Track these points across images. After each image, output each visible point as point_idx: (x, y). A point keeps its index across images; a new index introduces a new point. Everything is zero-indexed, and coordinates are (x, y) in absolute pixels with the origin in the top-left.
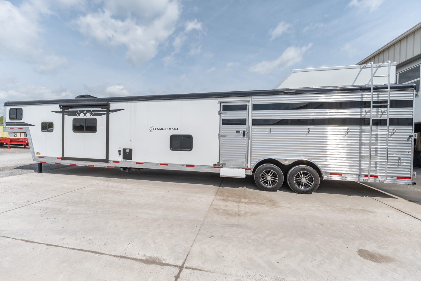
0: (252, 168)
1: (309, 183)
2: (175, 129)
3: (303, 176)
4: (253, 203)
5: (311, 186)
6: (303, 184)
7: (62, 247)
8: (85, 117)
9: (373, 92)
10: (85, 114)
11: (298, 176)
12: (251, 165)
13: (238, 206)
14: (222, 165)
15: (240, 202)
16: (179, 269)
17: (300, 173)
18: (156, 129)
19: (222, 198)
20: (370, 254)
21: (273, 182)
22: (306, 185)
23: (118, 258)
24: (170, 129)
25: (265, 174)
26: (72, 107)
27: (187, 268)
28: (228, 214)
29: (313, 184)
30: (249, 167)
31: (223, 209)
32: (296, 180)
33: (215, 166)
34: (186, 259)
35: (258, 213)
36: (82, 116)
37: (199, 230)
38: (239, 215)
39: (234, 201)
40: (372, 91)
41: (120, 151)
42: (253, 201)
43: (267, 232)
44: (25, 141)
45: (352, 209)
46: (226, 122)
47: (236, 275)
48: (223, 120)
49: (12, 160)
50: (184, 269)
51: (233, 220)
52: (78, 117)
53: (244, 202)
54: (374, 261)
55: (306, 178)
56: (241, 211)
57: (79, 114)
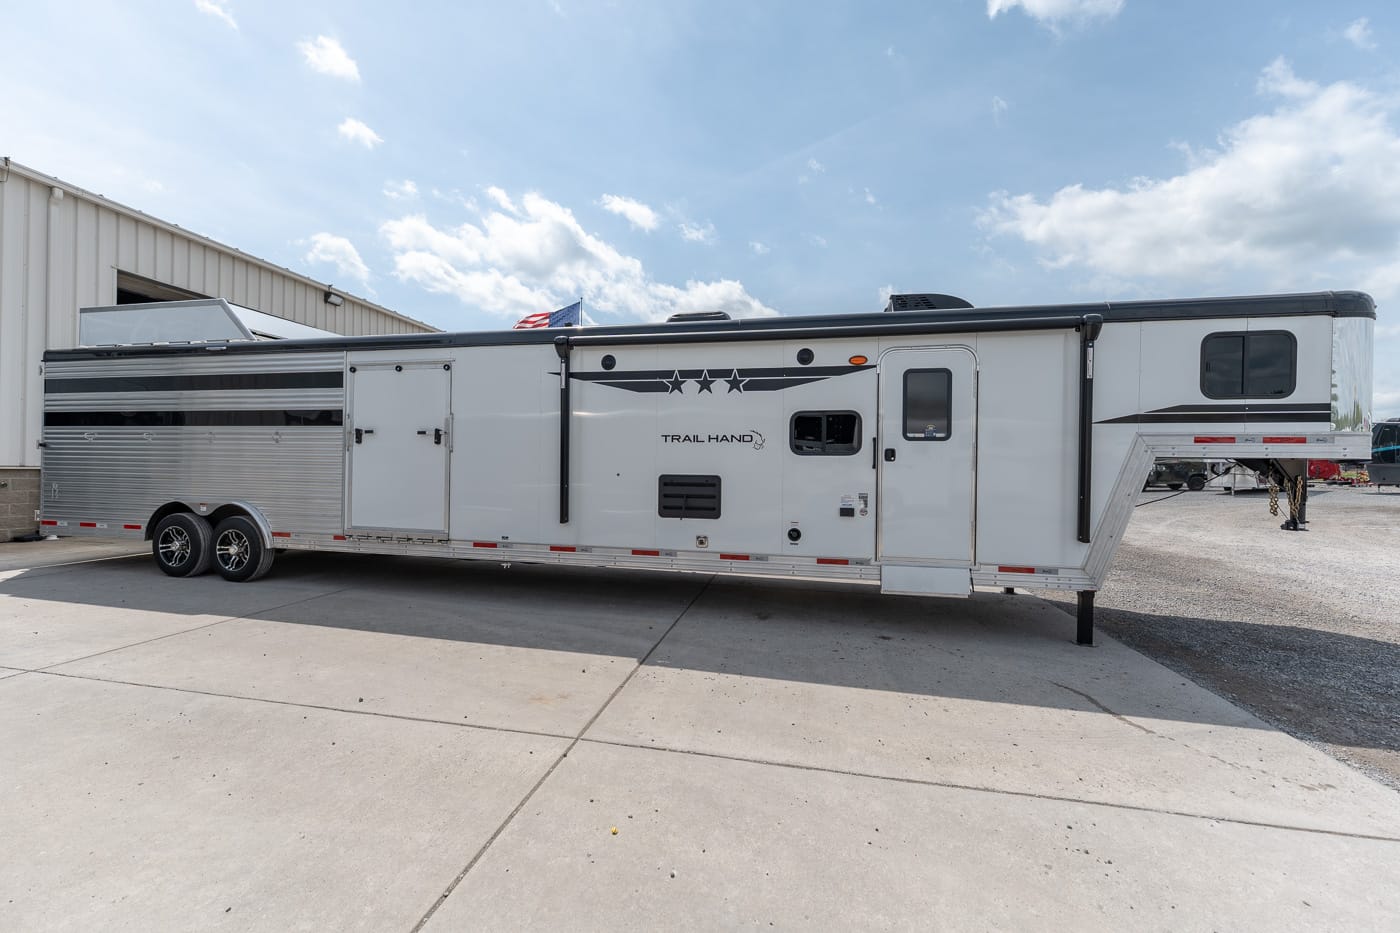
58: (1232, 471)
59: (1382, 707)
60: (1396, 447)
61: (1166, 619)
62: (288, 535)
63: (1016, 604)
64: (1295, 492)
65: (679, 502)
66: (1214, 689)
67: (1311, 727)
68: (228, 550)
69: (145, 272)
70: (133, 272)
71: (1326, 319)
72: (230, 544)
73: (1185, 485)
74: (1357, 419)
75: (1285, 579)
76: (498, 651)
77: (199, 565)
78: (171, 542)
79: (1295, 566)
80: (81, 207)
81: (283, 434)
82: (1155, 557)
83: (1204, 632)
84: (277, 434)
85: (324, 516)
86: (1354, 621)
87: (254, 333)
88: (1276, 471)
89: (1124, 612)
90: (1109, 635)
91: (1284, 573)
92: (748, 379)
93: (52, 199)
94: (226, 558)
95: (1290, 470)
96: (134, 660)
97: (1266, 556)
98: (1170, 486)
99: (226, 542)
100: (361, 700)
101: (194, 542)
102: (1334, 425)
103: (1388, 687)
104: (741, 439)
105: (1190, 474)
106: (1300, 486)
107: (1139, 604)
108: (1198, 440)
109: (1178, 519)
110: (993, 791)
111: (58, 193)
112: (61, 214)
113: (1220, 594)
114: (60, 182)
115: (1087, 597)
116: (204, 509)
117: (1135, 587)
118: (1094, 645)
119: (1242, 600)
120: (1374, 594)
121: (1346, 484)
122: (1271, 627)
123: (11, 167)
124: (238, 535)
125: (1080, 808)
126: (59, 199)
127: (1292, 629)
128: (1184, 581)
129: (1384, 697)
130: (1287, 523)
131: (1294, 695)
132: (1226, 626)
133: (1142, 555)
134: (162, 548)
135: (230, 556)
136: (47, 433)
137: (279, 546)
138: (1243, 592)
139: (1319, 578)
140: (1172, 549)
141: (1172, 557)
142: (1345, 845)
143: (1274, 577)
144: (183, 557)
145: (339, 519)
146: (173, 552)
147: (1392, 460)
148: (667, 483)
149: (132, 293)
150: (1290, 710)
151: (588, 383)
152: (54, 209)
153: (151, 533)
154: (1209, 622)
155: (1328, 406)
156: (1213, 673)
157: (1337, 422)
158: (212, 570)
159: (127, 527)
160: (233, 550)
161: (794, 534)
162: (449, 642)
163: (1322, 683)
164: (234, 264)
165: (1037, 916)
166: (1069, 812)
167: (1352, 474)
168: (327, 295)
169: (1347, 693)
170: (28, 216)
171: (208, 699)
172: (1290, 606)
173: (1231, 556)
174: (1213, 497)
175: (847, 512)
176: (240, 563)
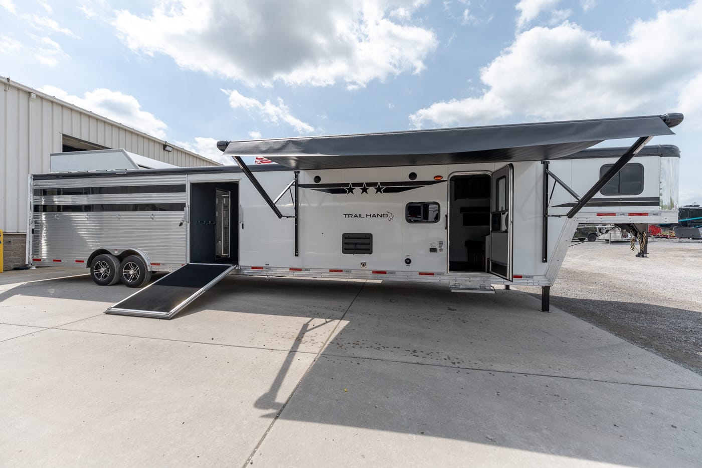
58: (610, 232)
59: (683, 336)
60: (688, 219)
61: (582, 300)
62: (159, 264)
63: (511, 294)
64: (643, 239)
65: (352, 246)
66: (606, 330)
67: (651, 345)
68: (129, 272)
69: (76, 135)
70: (70, 135)
71: (657, 158)
72: (130, 269)
73: (587, 238)
74: (672, 206)
75: (637, 282)
76: (270, 317)
77: (115, 279)
78: (100, 269)
79: (641, 276)
80: (44, 103)
81: (155, 215)
82: (574, 273)
83: (600, 306)
84: (153, 215)
85: (177, 255)
86: (669, 300)
87: (140, 166)
88: (634, 230)
89: (562, 298)
90: (556, 307)
91: (636, 279)
92: (385, 187)
93: (30, 99)
94: (128, 276)
95: (640, 229)
96: (98, 323)
97: (627, 272)
98: (579, 239)
99: (128, 268)
100: (213, 339)
101: (111, 268)
102: (661, 208)
103: (685, 328)
104: (382, 216)
105: (589, 233)
106: (645, 236)
107: (569, 294)
108: (599, 215)
109: (584, 255)
110: (512, 372)
111: (33, 96)
112: (34, 105)
113: (606, 289)
114: (34, 90)
115: (546, 289)
116: (116, 252)
117: (566, 286)
118: (550, 311)
119: (617, 292)
120: (678, 288)
121: (664, 237)
122: (631, 303)
123: (11, 83)
124: (133, 265)
125: (551, 379)
126: (33, 99)
127: (640, 304)
128: (590, 284)
129: (684, 332)
130: (639, 254)
131: (643, 332)
132: (610, 303)
133: (568, 272)
134: (95, 272)
135: (130, 275)
136: (35, 216)
137: (154, 270)
138: (617, 288)
139: (653, 281)
140: (582, 269)
141: (583, 273)
142: (668, 392)
143: (631, 281)
144: (106, 276)
145: (185, 257)
146: (101, 274)
147: (686, 226)
148: (346, 237)
149: (70, 146)
150: (641, 338)
151: (308, 190)
152: (31, 104)
153: (90, 264)
154: (602, 301)
155: (658, 199)
156: (606, 323)
157: (662, 207)
158: (120, 282)
159: (77, 261)
160: (131, 272)
161: (408, 261)
162: (246, 314)
163: (656, 327)
164: (119, 131)
165: (537, 420)
166: (546, 380)
167: (667, 233)
168: (165, 146)
169: (667, 331)
170: (19, 107)
171: (140, 339)
172: (639, 294)
173: (610, 272)
174: (601, 244)
175: (433, 250)
176: (135, 278)
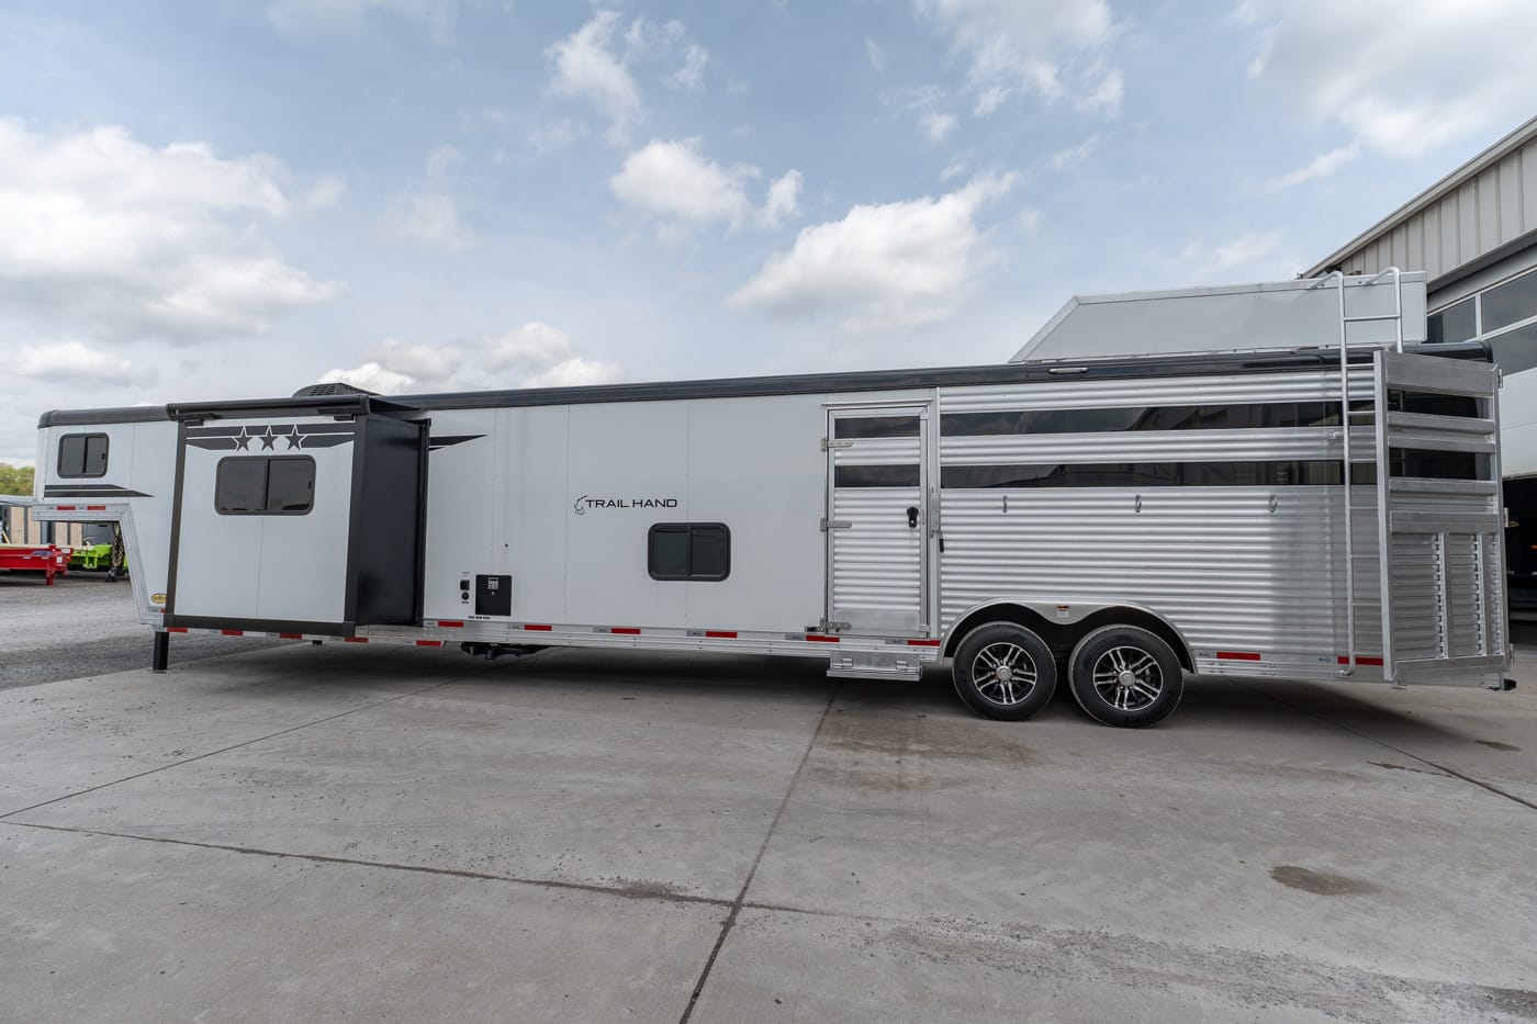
0: (946, 638)
1: (1147, 690)
2: (666, 504)
3: (1123, 663)
4: (947, 754)
5: (1154, 699)
6: (1127, 692)
7: (360, 863)
8: (268, 452)
9: (1348, 370)
10: (268, 442)
11: (1106, 665)
12: (943, 629)
13: (899, 762)
14: (838, 630)
15: (902, 751)
16: (731, 909)
17: (1114, 653)
18: (600, 503)
19: (840, 740)
20: (1310, 876)
21: (1020, 689)
22: (1135, 698)
23: (542, 888)
24: (649, 503)
25: (991, 660)
26: (216, 413)
27: (751, 905)
28: (865, 783)
29: (1159, 692)
30: (934, 636)
31: (848, 770)
32: (1098, 679)
33: (812, 634)
34: (746, 888)
35: (965, 781)
36: (255, 447)
37: (775, 824)
38: (901, 786)
39: (883, 750)
40: (1344, 370)
41: (465, 585)
42: (948, 749)
43: (996, 828)
44: (53, 560)
45: (1290, 769)
46: (848, 478)
47: (900, 920)
48: (838, 468)
49: (26, 630)
50: (744, 908)
51: (882, 799)
52: (242, 452)
53: (918, 752)
54: (1314, 891)
55: (1134, 670)
56: (909, 775)
57: (244, 443)
